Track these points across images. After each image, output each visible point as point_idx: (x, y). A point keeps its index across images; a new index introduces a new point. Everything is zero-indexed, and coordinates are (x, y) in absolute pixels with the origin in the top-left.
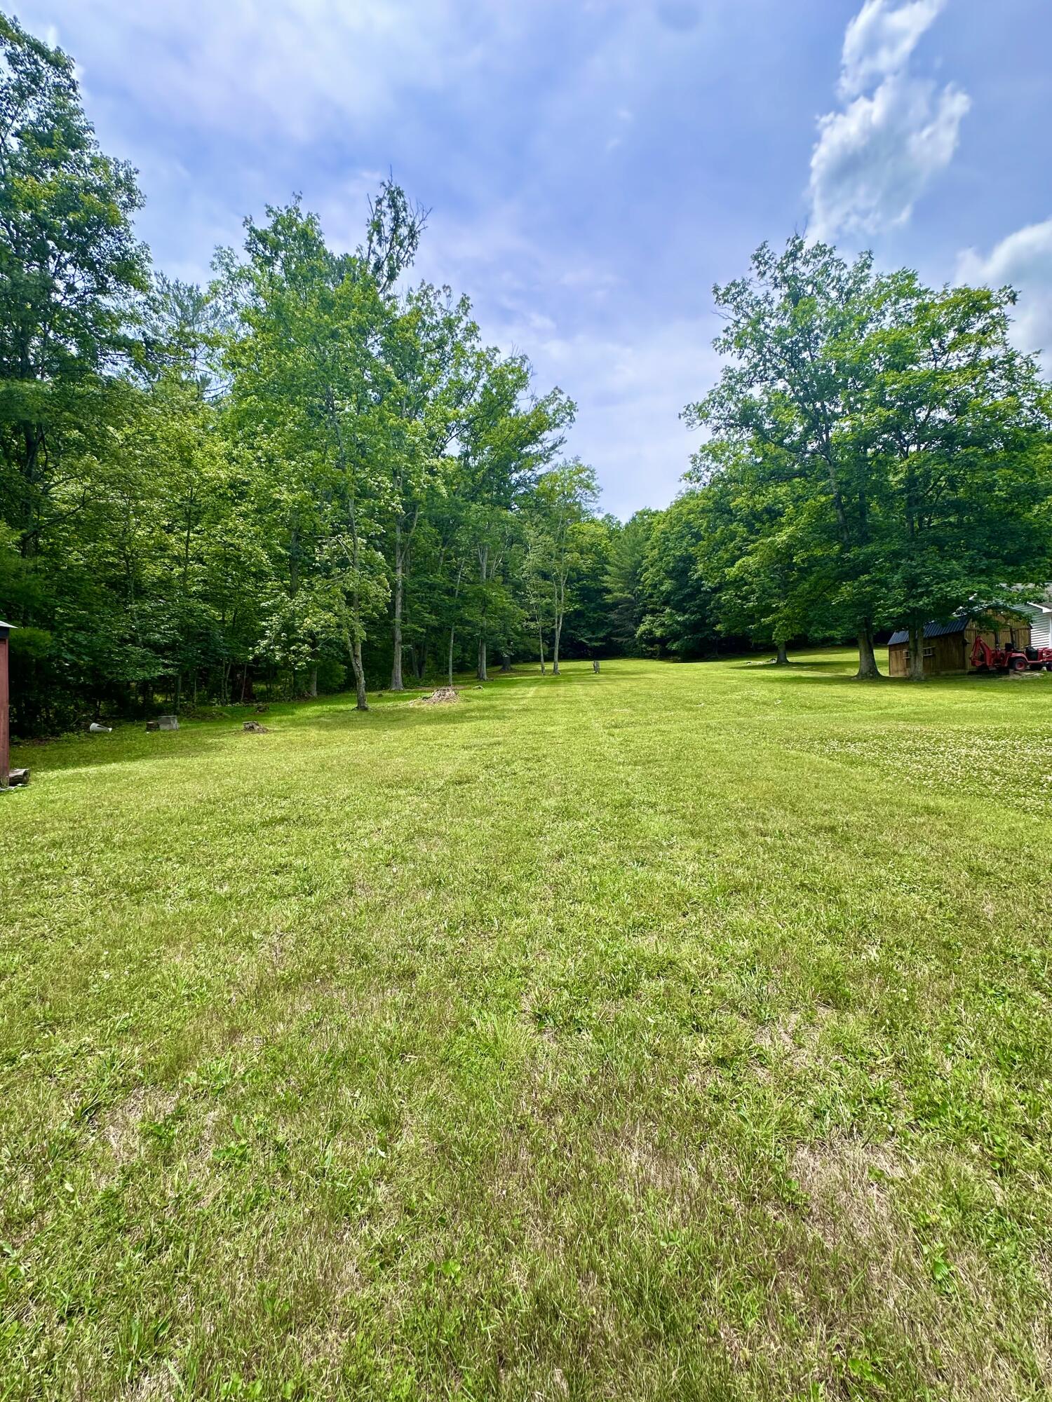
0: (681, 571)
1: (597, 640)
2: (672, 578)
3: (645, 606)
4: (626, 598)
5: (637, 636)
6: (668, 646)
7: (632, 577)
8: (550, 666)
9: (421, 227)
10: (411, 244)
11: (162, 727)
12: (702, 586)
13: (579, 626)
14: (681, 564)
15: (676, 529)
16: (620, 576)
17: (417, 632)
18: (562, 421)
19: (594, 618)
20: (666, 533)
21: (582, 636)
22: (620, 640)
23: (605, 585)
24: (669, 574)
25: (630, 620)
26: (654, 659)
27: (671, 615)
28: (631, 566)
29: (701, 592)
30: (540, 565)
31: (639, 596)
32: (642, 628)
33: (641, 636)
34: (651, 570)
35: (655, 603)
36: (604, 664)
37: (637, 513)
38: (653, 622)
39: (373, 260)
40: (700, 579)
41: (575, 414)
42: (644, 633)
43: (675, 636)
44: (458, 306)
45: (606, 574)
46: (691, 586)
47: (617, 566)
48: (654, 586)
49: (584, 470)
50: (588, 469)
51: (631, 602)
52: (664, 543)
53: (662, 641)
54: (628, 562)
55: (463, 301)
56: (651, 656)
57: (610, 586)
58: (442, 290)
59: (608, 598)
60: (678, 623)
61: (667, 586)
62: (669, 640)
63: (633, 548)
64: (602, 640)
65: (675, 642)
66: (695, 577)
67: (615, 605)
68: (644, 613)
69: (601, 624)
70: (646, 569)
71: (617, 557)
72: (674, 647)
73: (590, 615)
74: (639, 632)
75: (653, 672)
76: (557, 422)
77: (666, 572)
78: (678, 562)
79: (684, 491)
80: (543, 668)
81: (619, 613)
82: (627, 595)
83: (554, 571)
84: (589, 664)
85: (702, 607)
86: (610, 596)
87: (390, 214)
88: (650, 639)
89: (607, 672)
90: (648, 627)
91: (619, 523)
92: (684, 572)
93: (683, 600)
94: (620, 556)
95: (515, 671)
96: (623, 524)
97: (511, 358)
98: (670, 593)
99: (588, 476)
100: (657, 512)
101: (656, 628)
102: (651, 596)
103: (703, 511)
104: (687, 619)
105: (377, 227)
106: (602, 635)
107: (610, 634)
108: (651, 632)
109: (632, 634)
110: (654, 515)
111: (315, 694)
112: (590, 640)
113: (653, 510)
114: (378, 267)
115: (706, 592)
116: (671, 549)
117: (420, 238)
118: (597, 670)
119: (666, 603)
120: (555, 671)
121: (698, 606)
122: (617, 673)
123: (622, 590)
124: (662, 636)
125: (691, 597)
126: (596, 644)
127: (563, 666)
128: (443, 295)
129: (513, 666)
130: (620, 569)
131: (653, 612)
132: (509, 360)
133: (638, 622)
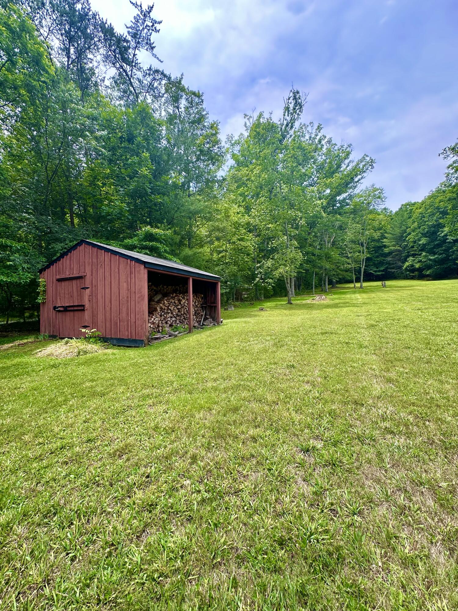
0: (432, 233)
1: (379, 271)
2: (426, 237)
3: (408, 252)
4: (396, 249)
5: (404, 268)
6: (424, 272)
7: (401, 238)
8: (358, 285)
9: (305, 102)
10: (300, 111)
11: (229, 309)
12: (447, 239)
13: (369, 265)
14: (433, 229)
15: (429, 211)
16: (394, 238)
17: (302, 272)
18: (367, 169)
19: (378, 261)
20: (422, 214)
21: (371, 270)
22: (393, 270)
23: (384, 244)
24: (424, 235)
25: (399, 260)
26: (414, 279)
27: (426, 256)
28: (400, 233)
29: (446, 243)
30: (354, 238)
31: (404, 248)
32: (407, 264)
33: (406, 269)
34: (413, 234)
35: (416, 250)
36: (388, 283)
37: (403, 205)
38: (414, 260)
39: (285, 123)
40: (446, 235)
41: (374, 165)
42: (408, 266)
43: (429, 267)
44: (317, 129)
45: (386, 238)
46: (439, 240)
47: (391, 233)
48: (415, 242)
49: (378, 190)
50: (379, 189)
51: (399, 251)
52: (421, 219)
53: (420, 270)
54: (398, 231)
55: (319, 127)
56: (413, 278)
57: (387, 244)
58: (309, 125)
59: (386, 250)
60: (430, 260)
61: (423, 241)
62: (424, 269)
63: (401, 223)
64: (382, 271)
65: (428, 270)
66: (442, 235)
67: (390, 253)
68: (408, 256)
69: (381, 263)
70: (410, 234)
71: (391, 229)
72: (428, 273)
73: (376, 259)
74: (405, 266)
75: (417, 286)
76: (364, 170)
77: (422, 234)
78: (430, 228)
79: (434, 190)
80: (355, 286)
81: (392, 257)
82: (397, 248)
83: (360, 240)
84: (379, 283)
85: (446, 251)
86: (387, 249)
87: (293, 102)
88: (412, 269)
89: (390, 287)
90: (411, 263)
91: (391, 211)
92: (435, 233)
93: (434, 248)
94: (393, 229)
95: (339, 288)
96: (394, 212)
97: (341, 146)
98: (424, 245)
99: (379, 193)
100: (415, 203)
101: (416, 263)
102: (413, 247)
103: (450, 199)
104: (436, 258)
105: (287, 109)
106: (382, 269)
107: (387, 268)
108: (412, 266)
109: (400, 267)
110: (414, 204)
111: (263, 298)
112: (375, 271)
113: (413, 202)
114: (287, 125)
115: (450, 242)
116: (426, 222)
117: (304, 108)
118: (384, 286)
119: (422, 250)
120: (361, 287)
121: (444, 250)
122: (396, 287)
123: (394, 246)
124: (420, 267)
125: (439, 246)
126: (379, 273)
127: (365, 284)
128: (310, 127)
129: (337, 286)
130: (393, 234)
131: (414, 255)
132: (340, 147)
133: (405, 260)
